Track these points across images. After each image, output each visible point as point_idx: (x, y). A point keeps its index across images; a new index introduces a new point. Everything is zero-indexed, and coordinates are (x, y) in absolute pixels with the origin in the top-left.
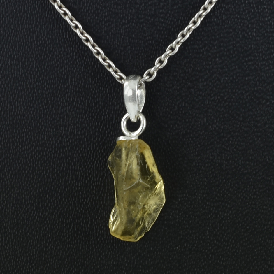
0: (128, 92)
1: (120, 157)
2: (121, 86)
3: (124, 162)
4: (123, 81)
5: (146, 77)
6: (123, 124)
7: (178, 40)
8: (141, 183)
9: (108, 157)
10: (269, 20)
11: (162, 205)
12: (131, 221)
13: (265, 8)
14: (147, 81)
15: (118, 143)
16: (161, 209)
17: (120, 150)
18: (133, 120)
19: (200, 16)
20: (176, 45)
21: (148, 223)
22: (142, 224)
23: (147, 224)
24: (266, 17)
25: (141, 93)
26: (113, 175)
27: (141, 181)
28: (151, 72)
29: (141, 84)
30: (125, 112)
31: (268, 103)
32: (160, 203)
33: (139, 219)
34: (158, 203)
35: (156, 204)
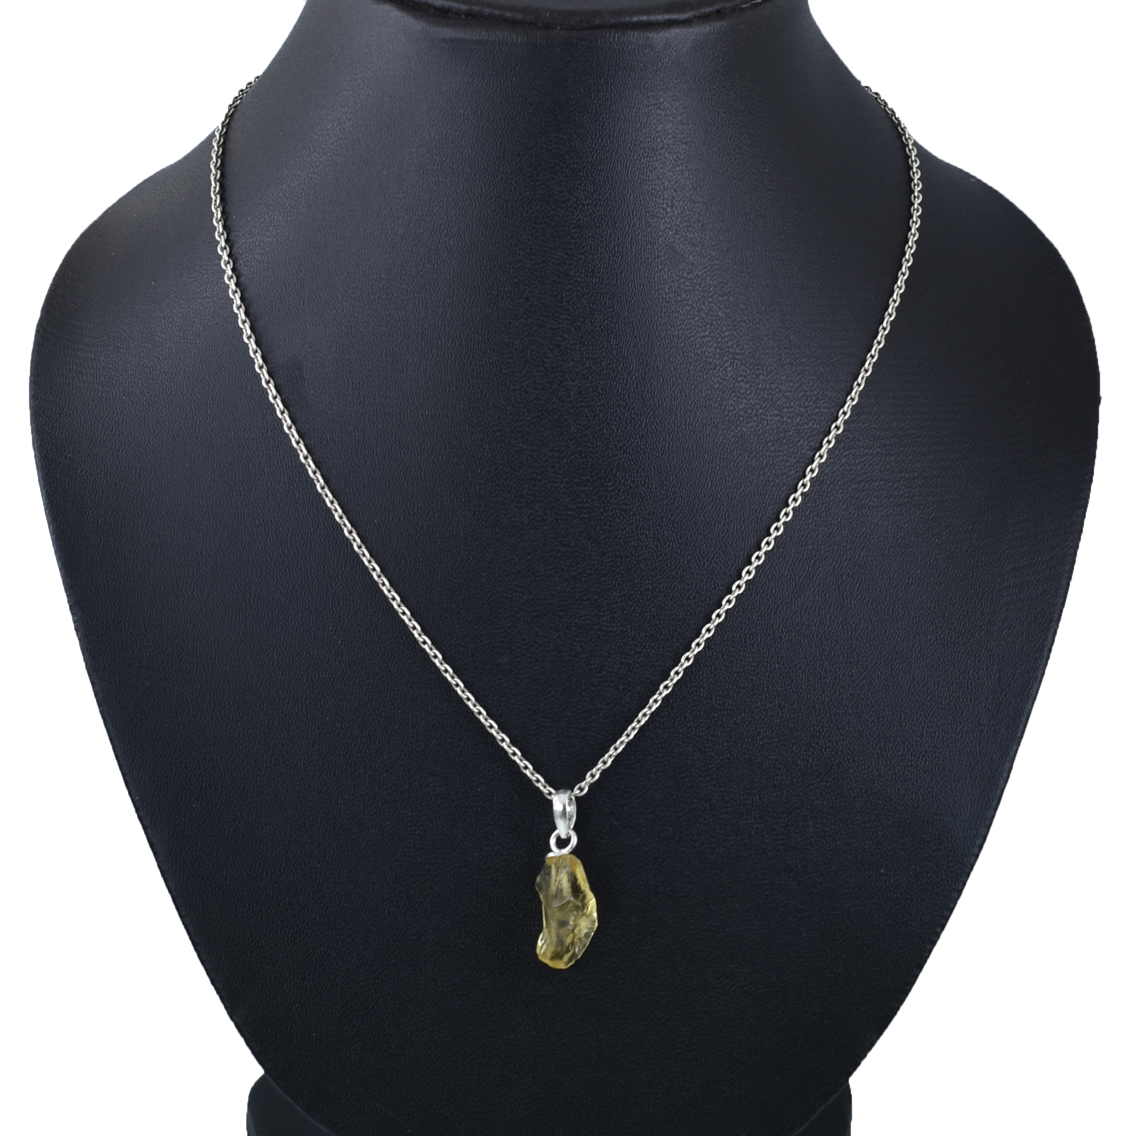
0: (557, 807)
1: (549, 874)
2: (550, 803)
3: (553, 879)
4: (552, 796)
5: (576, 791)
6: (553, 841)
7: (610, 753)
8: (572, 902)
9: (536, 879)
10: (706, 735)
11: (593, 928)
12: (560, 942)
13: (701, 723)
14: (578, 795)
15: (547, 861)
16: (593, 934)
17: (550, 867)
18: (563, 836)
19: (634, 729)
20: (609, 758)
21: (579, 949)
22: (572, 951)
23: (577, 950)
24: (702, 731)
25: (571, 809)
26: (541, 897)
27: (572, 899)
28: (582, 786)
29: (571, 799)
30: (554, 828)
31: (706, 822)
32: (592, 926)
33: (569, 944)
34: (589, 926)
35: (587, 928)
